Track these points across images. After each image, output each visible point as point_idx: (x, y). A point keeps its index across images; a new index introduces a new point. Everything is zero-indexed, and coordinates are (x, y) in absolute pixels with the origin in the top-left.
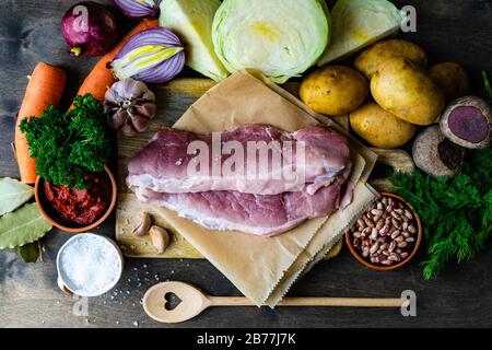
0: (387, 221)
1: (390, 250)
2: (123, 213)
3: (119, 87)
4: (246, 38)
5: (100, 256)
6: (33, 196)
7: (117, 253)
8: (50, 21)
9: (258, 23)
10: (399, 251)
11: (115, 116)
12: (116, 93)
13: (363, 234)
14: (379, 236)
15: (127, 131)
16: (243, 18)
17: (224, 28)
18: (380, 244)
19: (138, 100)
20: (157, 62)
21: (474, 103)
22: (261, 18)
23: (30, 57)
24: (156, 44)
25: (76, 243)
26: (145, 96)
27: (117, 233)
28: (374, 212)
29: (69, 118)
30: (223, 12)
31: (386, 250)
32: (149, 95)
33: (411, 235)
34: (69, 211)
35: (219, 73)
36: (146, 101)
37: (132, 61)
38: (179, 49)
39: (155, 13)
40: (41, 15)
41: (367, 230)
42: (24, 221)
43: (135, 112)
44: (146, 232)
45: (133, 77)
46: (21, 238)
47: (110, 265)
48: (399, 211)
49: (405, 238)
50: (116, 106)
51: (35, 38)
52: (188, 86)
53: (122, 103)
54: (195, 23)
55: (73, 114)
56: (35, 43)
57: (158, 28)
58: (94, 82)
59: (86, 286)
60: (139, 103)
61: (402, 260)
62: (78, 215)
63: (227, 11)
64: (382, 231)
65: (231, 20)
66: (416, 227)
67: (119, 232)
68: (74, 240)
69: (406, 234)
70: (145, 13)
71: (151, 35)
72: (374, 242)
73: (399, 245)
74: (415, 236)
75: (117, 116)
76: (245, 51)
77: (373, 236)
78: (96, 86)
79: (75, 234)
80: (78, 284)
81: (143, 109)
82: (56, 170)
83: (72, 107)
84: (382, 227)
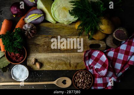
0: (84, 78)
1: (84, 85)
2: (29, 59)
3: (26, 26)
4: (60, 11)
5: (23, 70)
6: (4, 55)
7: (27, 70)
8: (8, 8)
9: (63, 7)
10: (87, 85)
11: (25, 33)
12: (25, 27)
13: (77, 81)
14: (81, 81)
15: (29, 37)
16: (59, 6)
17: (54, 9)
18: (82, 83)
19: (32, 29)
20: (36, 18)
21: (122, 29)
22: (64, 6)
23: (2, 17)
24: (36, 13)
25: (16, 67)
26: (33, 28)
27: (27, 64)
28: (80, 75)
29: (13, 34)
30: (54, 4)
31: (83, 85)
32: (34, 27)
33: (90, 81)
34: (14, 59)
35: (53, 21)
36: (34, 29)
37: (29, 18)
38: (42, 15)
39: (36, 5)
40: (5, 6)
41: (78, 80)
42: (3, 61)
43: (31, 32)
44: (35, 64)
45: (30, 23)
46: (2, 66)
47: (26, 73)
48: (87, 75)
49: (88, 82)
50: (26, 30)
51: (4, 12)
52: (45, 25)
53: (27, 30)
54: (46, 7)
55: (14, 33)
56: (4, 14)
57: (37, 9)
58: (19, 24)
59: (19, 78)
60: (32, 30)
61: (88, 88)
62: (17, 60)
63: (55, 4)
64: (82, 80)
65: (56, 7)
66: (91, 79)
67: (28, 64)
68: (16, 66)
69: (89, 81)
70: (33, 5)
71: (35, 11)
72: (80, 83)
73: (87, 84)
74: (91, 81)
75: (26, 33)
76: (60, 15)
77: (80, 81)
78: (20, 25)
79: (16, 65)
80: (17, 78)
81: (33, 31)
82: (10, 48)
83: (14, 31)
84: (82, 79)
